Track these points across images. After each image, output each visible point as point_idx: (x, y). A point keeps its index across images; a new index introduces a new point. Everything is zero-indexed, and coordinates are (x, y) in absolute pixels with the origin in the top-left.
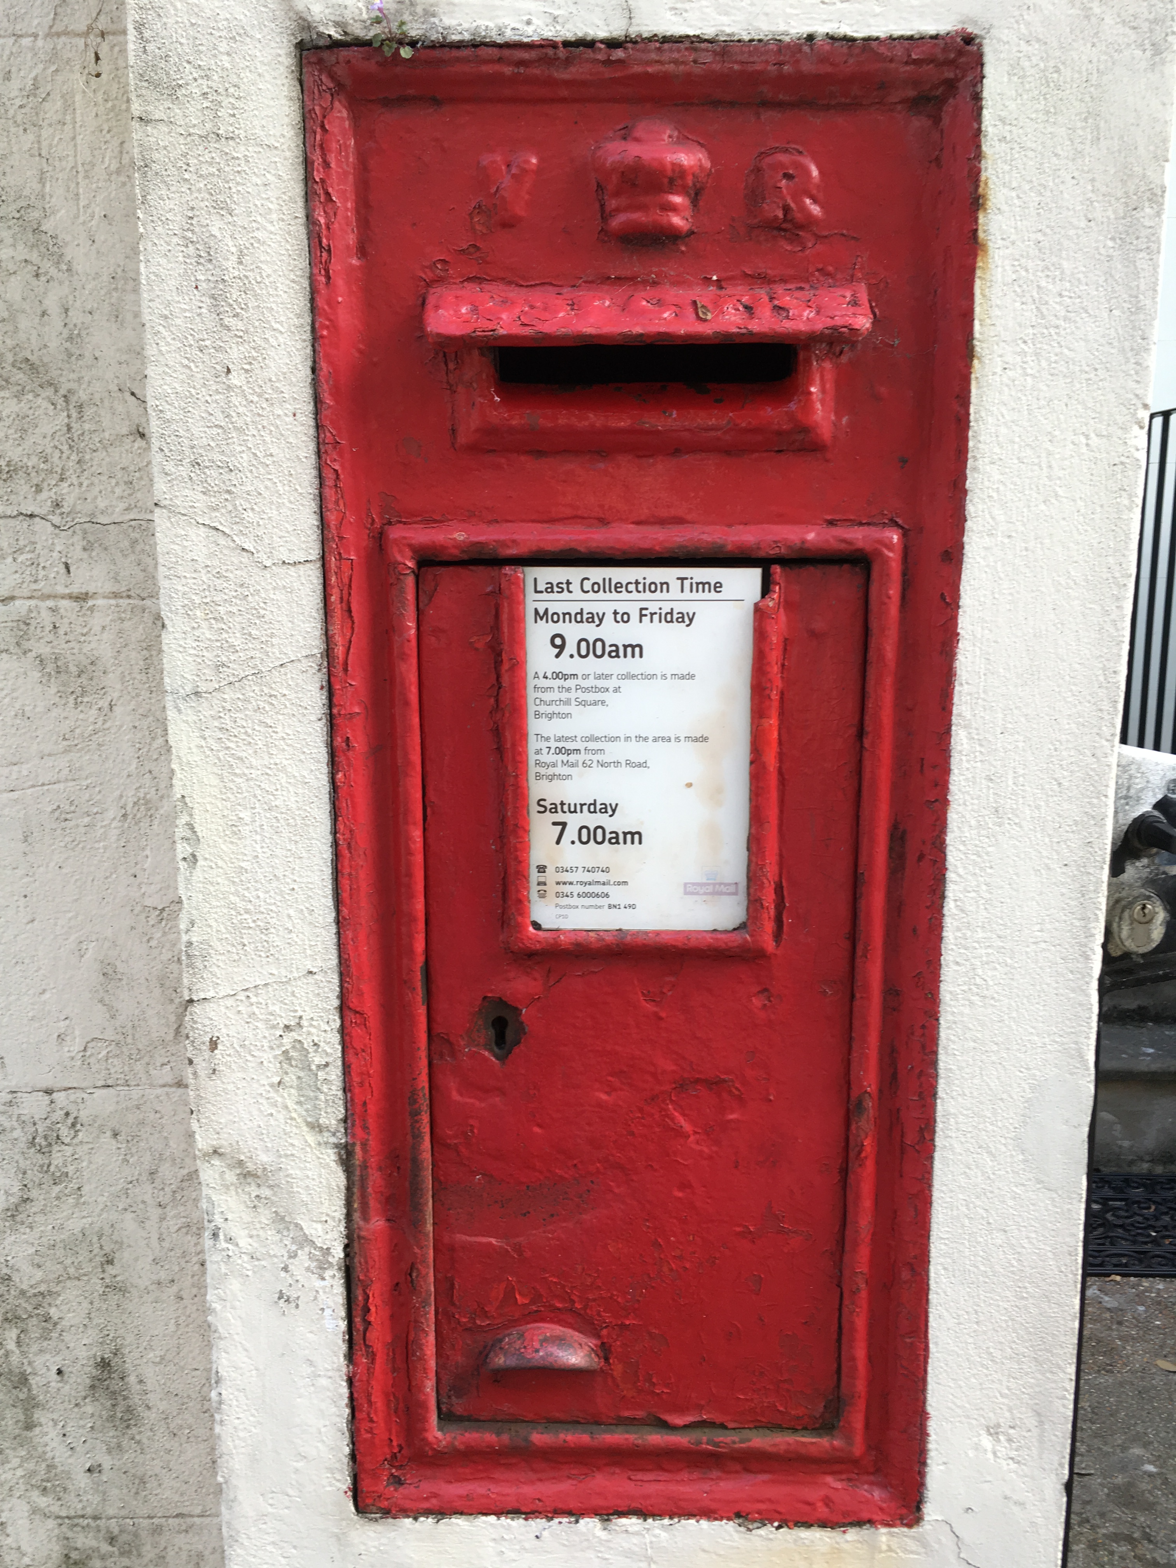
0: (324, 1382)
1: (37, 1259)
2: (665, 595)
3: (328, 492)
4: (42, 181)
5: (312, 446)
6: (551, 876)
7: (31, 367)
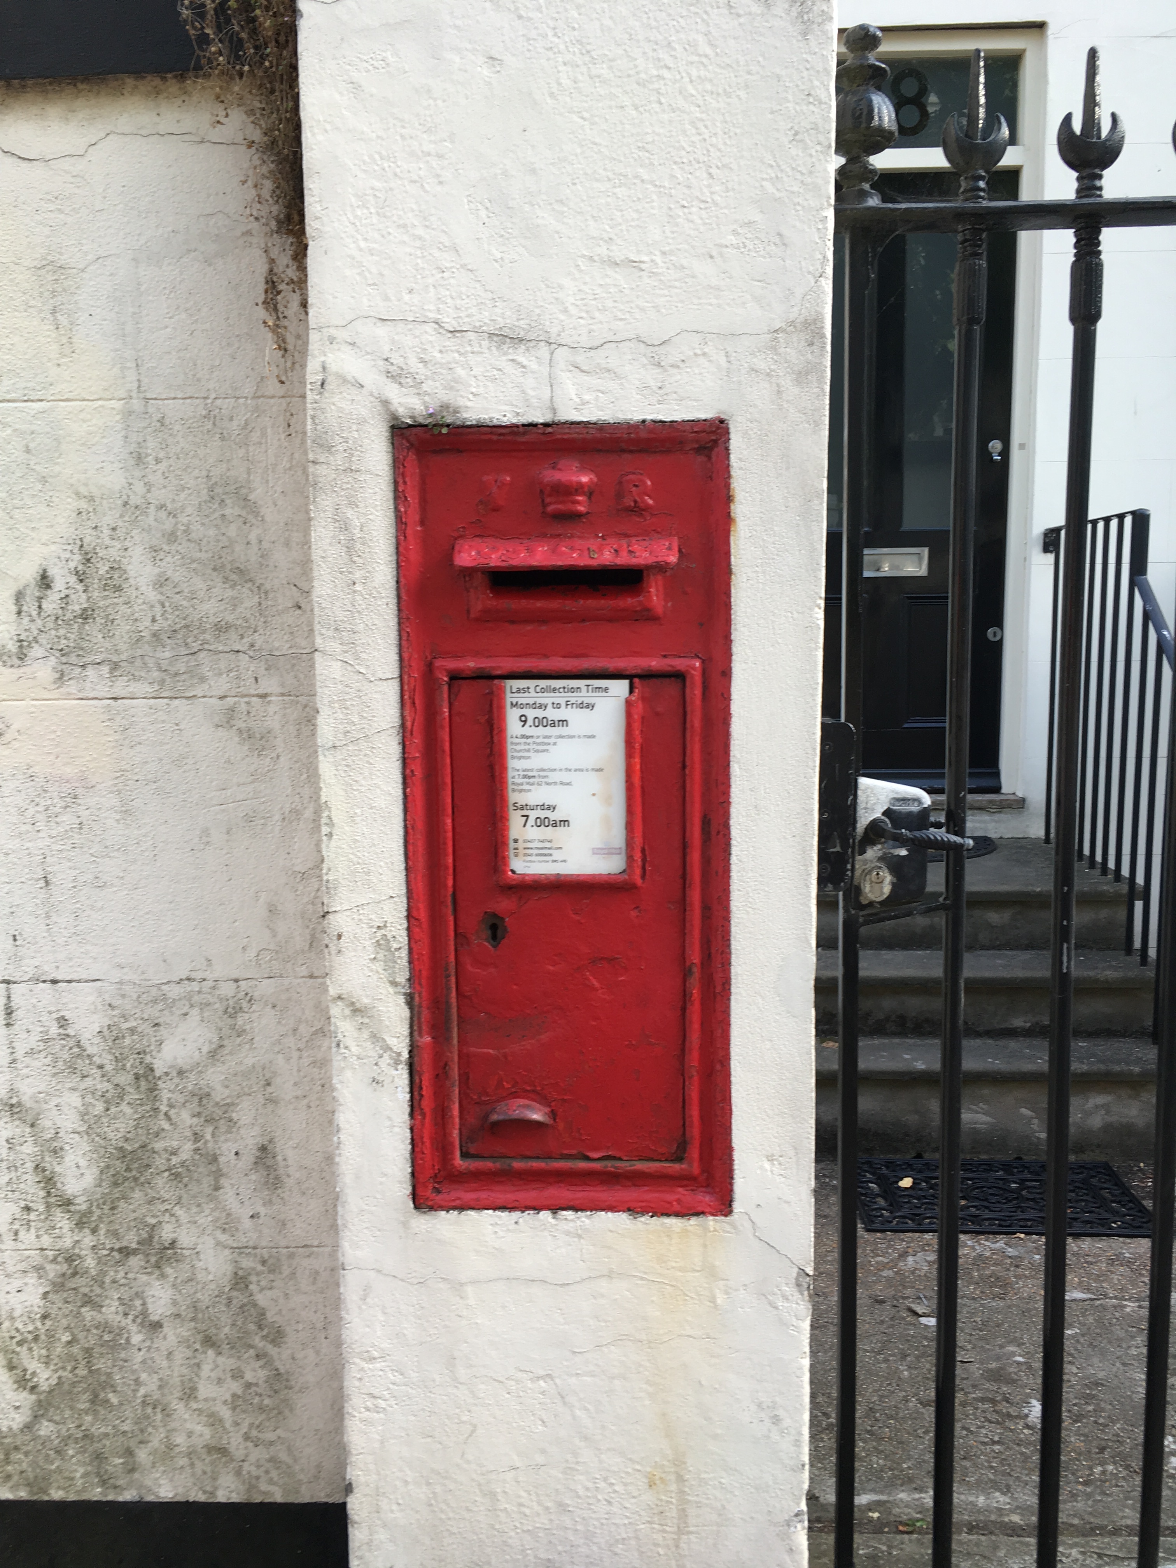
0: (397, 1130)
1: (226, 1083)
2: (578, 694)
3: (404, 643)
4: (249, 473)
5: (396, 620)
6: (520, 844)
7: (240, 571)
